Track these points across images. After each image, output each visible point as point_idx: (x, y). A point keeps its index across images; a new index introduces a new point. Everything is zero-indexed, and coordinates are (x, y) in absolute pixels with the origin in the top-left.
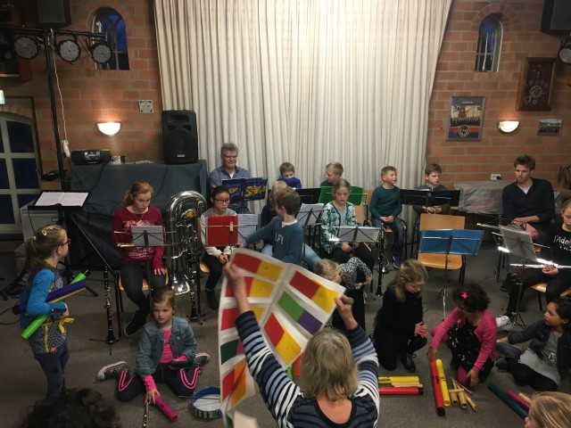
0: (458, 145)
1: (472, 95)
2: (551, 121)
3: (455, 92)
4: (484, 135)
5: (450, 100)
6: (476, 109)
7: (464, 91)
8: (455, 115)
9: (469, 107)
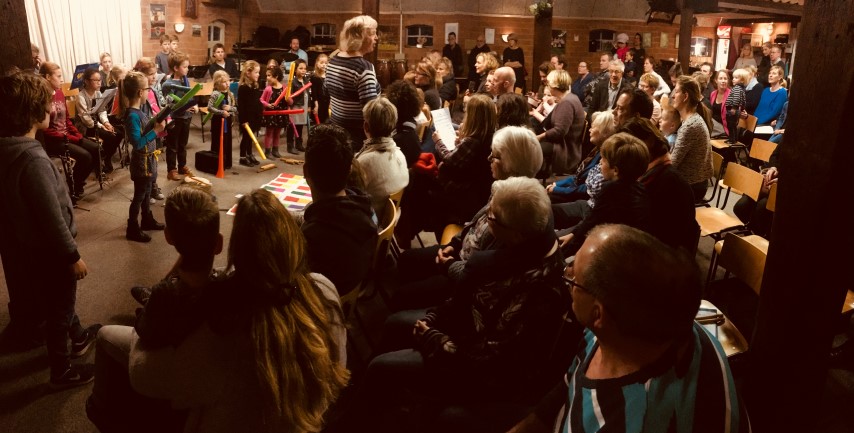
1: (159, 3)
2: (197, 27)
5: (149, 7)
6: (162, 15)
8: (152, 18)
9: (159, 13)
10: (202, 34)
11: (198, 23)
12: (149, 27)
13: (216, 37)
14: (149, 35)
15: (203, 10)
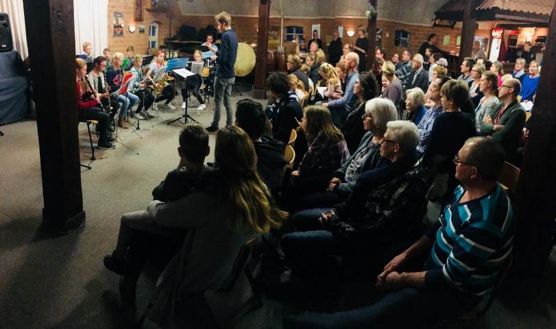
0: (117, 39)
1: (120, 12)
2: (142, 27)
3: (114, 10)
4: (124, 33)
5: (113, 14)
7: (117, 9)
8: (115, 22)
9: (119, 18)
10: (145, 31)
11: (143, 24)
12: (113, 29)
13: (153, 34)
14: (112, 34)
15: (146, 14)
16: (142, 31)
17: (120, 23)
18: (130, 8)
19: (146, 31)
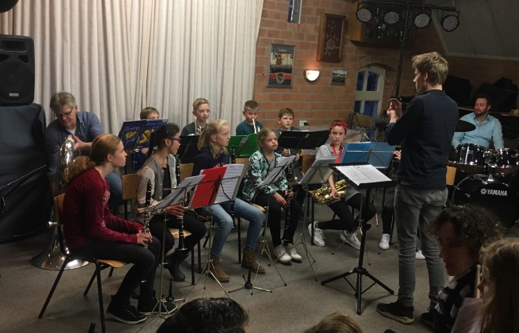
0: (276, 92)
1: (286, 44)
2: (340, 72)
3: (274, 40)
4: (294, 83)
5: (270, 48)
6: (289, 57)
7: (280, 39)
8: (273, 62)
9: (284, 56)
10: (348, 82)
11: (343, 68)
12: (267, 72)
13: (371, 86)
14: (266, 82)
15: (350, 50)
16: (339, 81)
17: (284, 63)
18: (311, 38)
19: (351, 82)
